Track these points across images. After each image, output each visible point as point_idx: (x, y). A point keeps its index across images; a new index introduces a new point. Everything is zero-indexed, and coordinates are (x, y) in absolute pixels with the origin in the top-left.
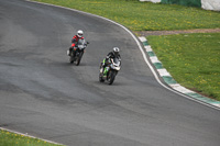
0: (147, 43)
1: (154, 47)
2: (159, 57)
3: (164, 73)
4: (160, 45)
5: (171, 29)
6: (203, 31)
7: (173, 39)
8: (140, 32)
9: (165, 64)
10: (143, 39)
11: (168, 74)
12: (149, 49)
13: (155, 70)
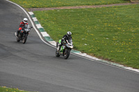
0: (34, 16)
1: (38, 18)
2: (42, 24)
3: (45, 34)
4: (43, 17)
5: (49, 7)
6: (69, 8)
7: (50, 13)
8: (30, 8)
9: (45, 29)
10: (31, 13)
11: (48, 35)
12: (35, 19)
13: (40, 32)
